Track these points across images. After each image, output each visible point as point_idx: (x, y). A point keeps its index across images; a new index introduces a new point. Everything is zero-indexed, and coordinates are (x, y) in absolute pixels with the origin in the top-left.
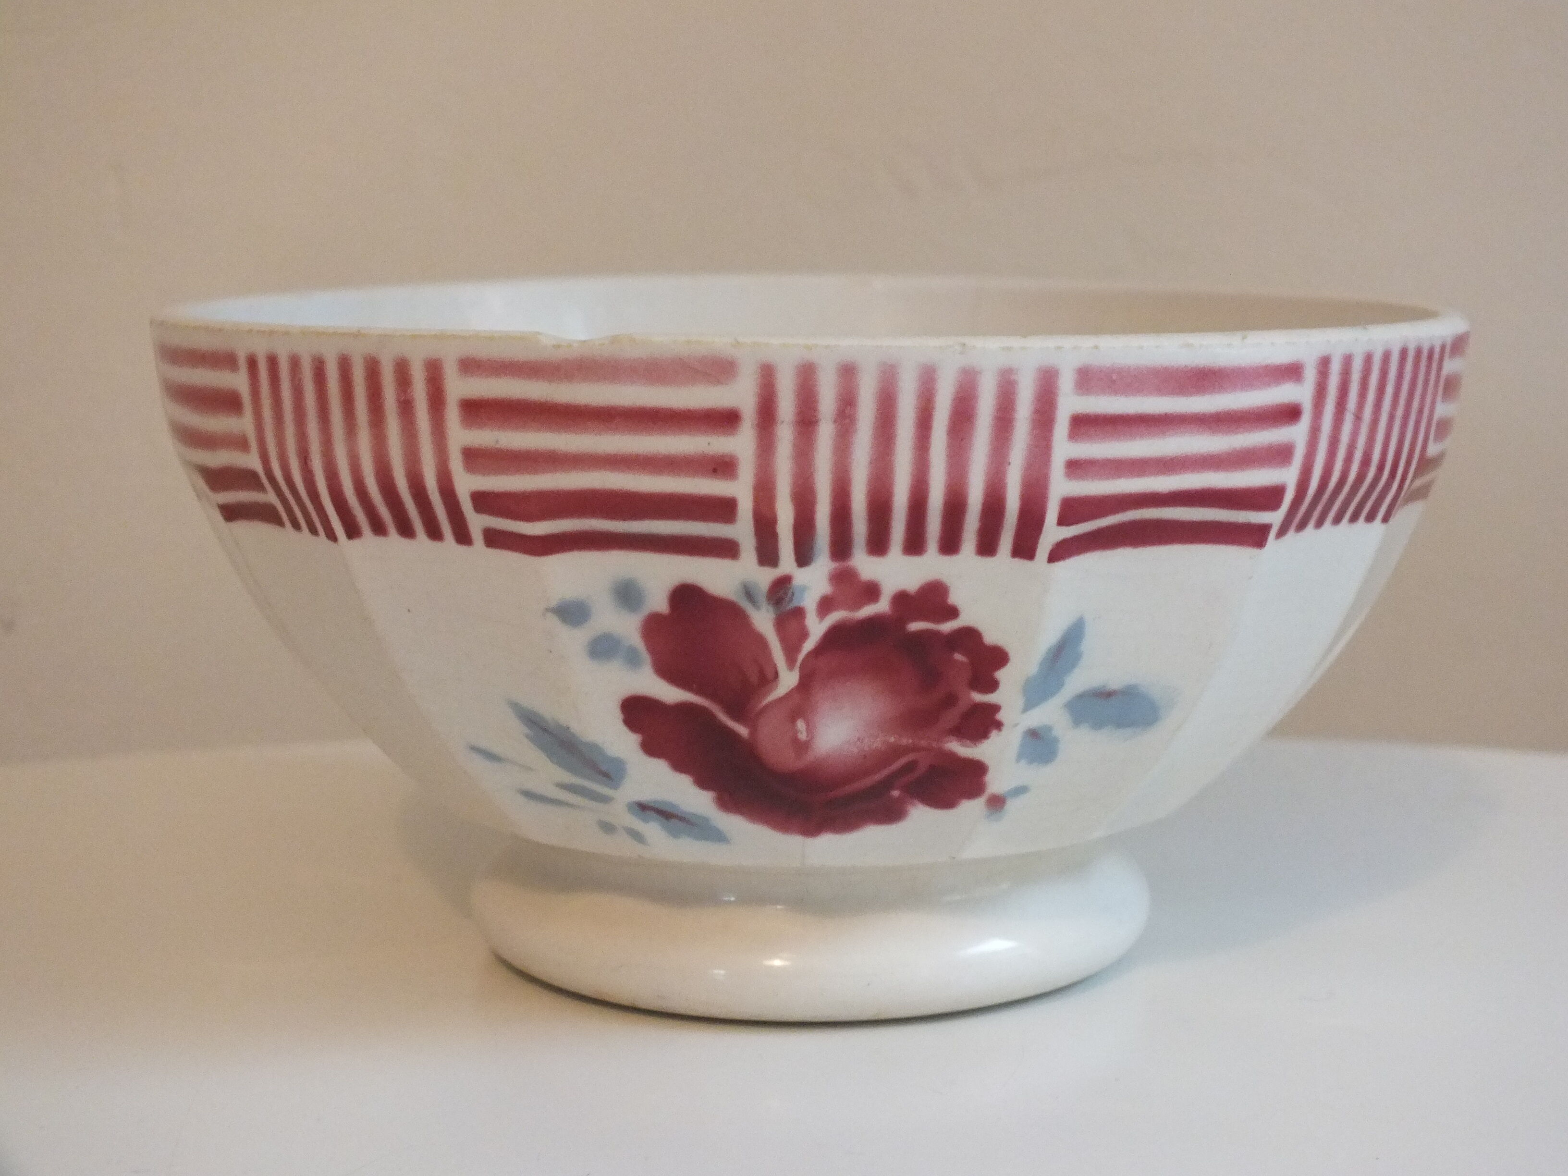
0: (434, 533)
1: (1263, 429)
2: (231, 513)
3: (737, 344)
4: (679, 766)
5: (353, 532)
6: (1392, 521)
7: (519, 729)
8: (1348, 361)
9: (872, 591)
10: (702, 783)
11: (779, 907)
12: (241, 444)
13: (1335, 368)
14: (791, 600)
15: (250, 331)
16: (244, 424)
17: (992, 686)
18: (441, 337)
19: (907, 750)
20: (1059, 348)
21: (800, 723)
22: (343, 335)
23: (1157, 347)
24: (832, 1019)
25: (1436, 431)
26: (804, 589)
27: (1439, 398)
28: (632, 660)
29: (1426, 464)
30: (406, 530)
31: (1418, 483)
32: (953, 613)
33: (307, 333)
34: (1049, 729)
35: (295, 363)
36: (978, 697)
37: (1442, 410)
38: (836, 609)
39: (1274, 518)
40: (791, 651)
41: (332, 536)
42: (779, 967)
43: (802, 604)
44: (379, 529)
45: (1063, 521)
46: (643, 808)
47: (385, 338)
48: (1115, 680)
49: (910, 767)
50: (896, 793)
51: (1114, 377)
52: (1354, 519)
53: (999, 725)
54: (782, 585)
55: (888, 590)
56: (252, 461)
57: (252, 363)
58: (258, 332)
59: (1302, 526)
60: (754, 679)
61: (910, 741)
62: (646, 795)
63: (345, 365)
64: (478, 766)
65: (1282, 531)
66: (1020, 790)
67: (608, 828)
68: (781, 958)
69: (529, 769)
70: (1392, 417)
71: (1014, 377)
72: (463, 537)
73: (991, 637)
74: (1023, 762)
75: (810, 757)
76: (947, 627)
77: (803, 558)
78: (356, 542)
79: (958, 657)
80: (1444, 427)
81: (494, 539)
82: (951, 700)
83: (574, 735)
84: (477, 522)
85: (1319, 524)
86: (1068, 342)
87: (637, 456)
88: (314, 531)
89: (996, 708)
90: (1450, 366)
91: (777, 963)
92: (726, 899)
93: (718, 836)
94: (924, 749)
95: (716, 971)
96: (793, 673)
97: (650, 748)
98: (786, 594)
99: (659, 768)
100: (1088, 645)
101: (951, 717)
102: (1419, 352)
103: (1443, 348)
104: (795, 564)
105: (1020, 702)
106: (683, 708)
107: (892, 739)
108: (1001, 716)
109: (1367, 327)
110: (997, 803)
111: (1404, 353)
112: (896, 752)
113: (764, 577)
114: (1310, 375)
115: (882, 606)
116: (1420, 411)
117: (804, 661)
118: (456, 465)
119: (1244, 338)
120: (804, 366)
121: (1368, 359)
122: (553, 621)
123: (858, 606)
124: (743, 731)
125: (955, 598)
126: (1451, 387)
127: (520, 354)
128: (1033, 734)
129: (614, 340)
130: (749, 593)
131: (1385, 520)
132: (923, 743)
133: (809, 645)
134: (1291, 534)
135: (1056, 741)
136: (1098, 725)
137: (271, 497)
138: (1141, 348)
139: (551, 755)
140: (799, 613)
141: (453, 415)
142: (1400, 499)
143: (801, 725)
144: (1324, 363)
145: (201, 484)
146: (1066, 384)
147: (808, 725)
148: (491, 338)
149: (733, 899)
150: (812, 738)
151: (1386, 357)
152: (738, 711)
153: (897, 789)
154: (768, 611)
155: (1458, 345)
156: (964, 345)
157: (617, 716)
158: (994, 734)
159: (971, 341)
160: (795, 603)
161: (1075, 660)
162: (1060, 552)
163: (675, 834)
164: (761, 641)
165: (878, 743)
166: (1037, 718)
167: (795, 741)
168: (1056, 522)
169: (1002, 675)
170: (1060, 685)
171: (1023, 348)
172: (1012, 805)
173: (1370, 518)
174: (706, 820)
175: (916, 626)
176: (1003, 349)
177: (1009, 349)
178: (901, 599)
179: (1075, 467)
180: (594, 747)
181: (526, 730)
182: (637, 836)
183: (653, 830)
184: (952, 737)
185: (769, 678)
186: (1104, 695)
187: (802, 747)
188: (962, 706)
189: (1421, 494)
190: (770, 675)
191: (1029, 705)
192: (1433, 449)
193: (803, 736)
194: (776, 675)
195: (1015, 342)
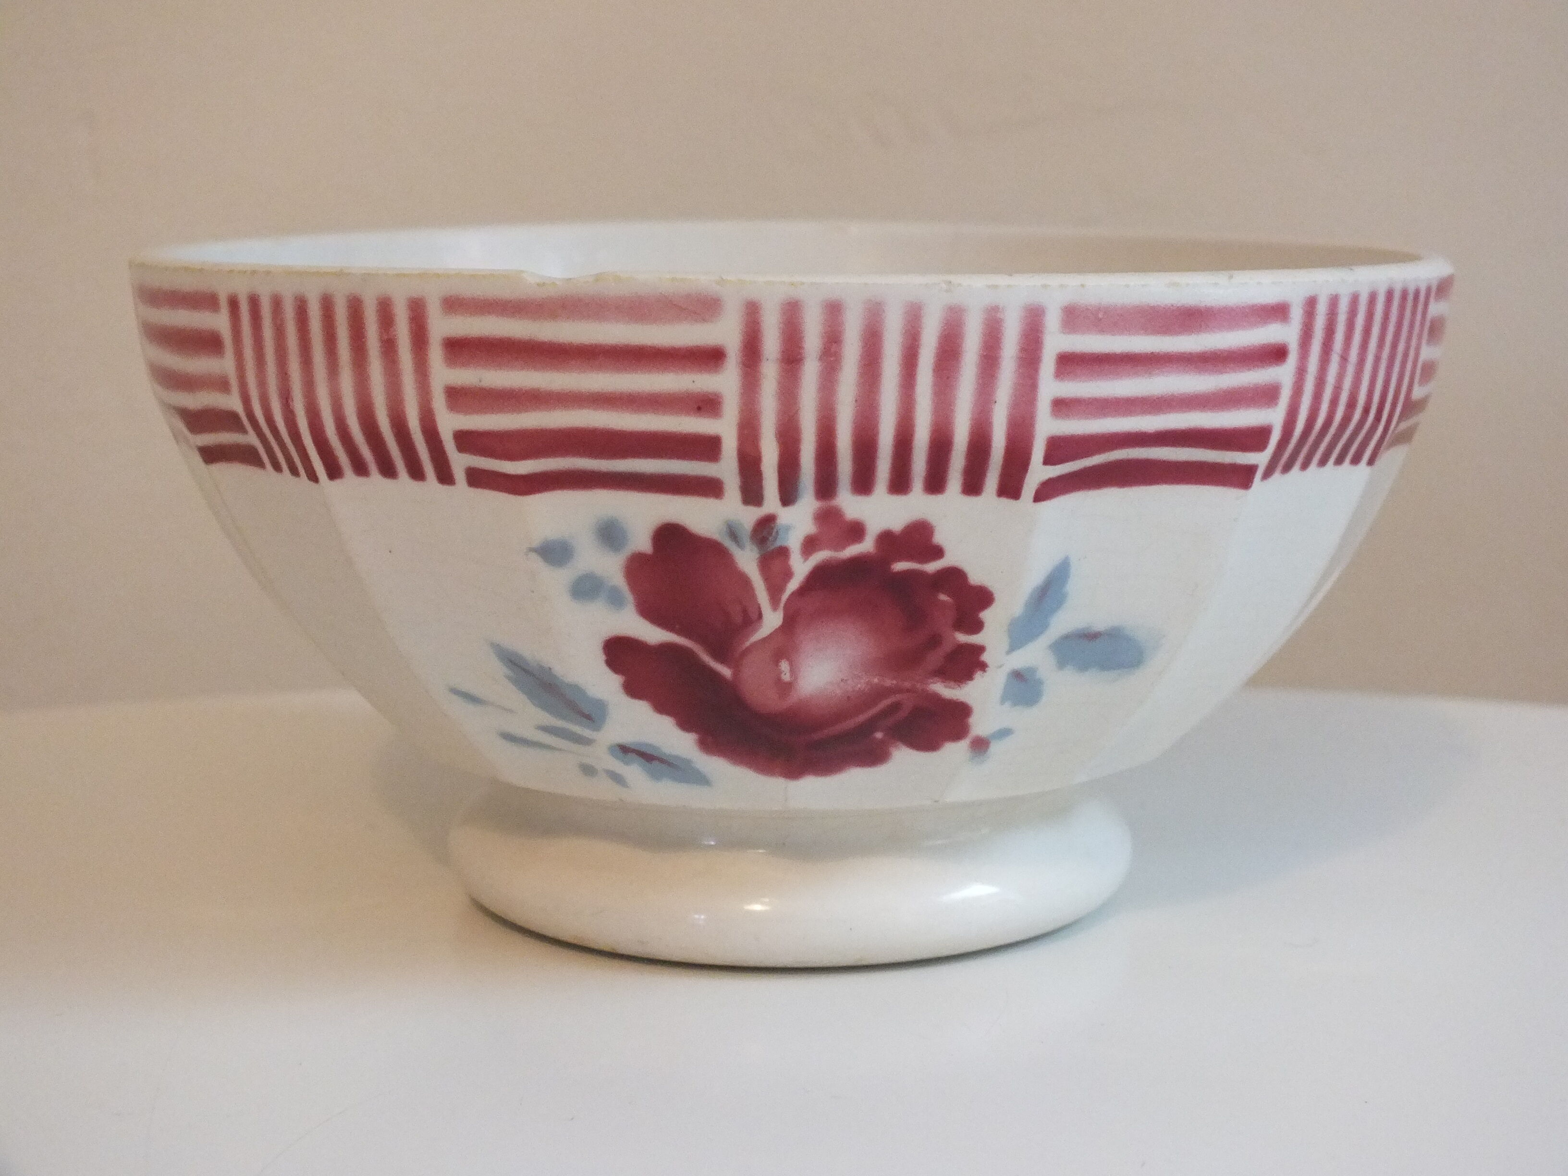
0: (417, 473)
1: (1249, 370)
2: (211, 455)
3: (722, 282)
4: (661, 707)
5: (334, 472)
6: (1379, 463)
7: (500, 669)
8: (1334, 302)
9: (856, 531)
10: (685, 725)
11: (761, 851)
12: (223, 385)
13: (1322, 309)
14: (776, 539)
15: (231, 271)
16: (225, 365)
17: (977, 626)
18: (423, 276)
19: (890, 691)
20: (1045, 286)
21: (783, 663)
22: (326, 274)
23: (1143, 286)
24: (809, 965)
25: (1422, 375)
26: (788, 528)
27: (1424, 341)
28: (615, 600)
29: (1412, 407)
30: (388, 470)
31: (1403, 426)
32: (938, 552)
33: (290, 273)
34: (1032, 670)
35: (277, 303)
36: (962, 638)
37: (1427, 353)
38: (820, 549)
39: (1260, 459)
40: (775, 591)
41: (313, 477)
42: (760, 912)
43: (785, 544)
44: (361, 469)
45: (1049, 460)
46: (624, 750)
47: (368, 277)
48: (1100, 622)
49: (895, 707)
50: (879, 735)
51: (1100, 316)
52: (1339, 461)
53: (983, 666)
54: (766, 524)
55: (873, 529)
56: (233, 403)
57: (234, 304)
58: (239, 272)
59: (1287, 468)
60: (738, 619)
61: (895, 682)
62: (628, 737)
63: (327, 305)
64: (458, 709)
65: (1268, 473)
66: (1005, 733)
67: (588, 770)
68: (762, 903)
69: (511, 711)
70: (1377, 359)
71: (999, 315)
72: (445, 476)
73: (976, 577)
74: (1007, 704)
75: (793, 699)
76: (932, 567)
77: (788, 496)
78: (337, 482)
79: (943, 597)
80: (1429, 370)
81: (477, 478)
82: (935, 641)
83: (555, 677)
84: (460, 462)
85: (1305, 466)
86: (1055, 280)
87: (621, 394)
88: (294, 472)
89: (981, 649)
90: (1436, 309)
91: (757, 907)
92: (706, 843)
93: (701, 779)
94: (908, 691)
95: (697, 916)
96: (777, 613)
97: (633, 689)
98: (770, 534)
99: (642, 709)
100: (1074, 586)
101: (935, 658)
102: (1404, 295)
103: (1429, 290)
104: (779, 503)
105: (1005, 644)
106: (665, 648)
107: (876, 680)
108: (985, 657)
109: (1353, 267)
110: (980, 745)
111: (1390, 295)
112: (879, 693)
113: (748, 516)
114: (1297, 314)
115: (866, 546)
116: (1406, 355)
117: (788, 600)
118: (439, 403)
119: (1231, 277)
120: (789, 304)
121: (1355, 300)
122: (537, 563)
123: (841, 545)
124: (726, 671)
125: (939, 538)
126: (1435, 330)
127: (505, 293)
128: (1018, 676)
129: (598, 278)
130: (733, 533)
131: (1371, 462)
132: (907, 685)
133: (793, 585)
134: (1277, 476)
135: (1040, 682)
136: (1083, 667)
137: (252, 439)
138: (1127, 286)
139: (531, 695)
140: (784, 552)
141: (436, 354)
142: (1385, 443)
143: (784, 666)
144: (1311, 304)
145: (181, 426)
146: (1052, 322)
147: (791, 665)
148: (474, 277)
149: (713, 843)
150: (796, 679)
151: (1372, 299)
152: (722, 653)
153: (882, 731)
154: (751, 550)
155: (1443, 288)
156: (950, 282)
157: (600, 658)
158: (978, 675)
159: (955, 279)
160: (778, 543)
161: (1060, 601)
162: (1046, 492)
163: (656, 776)
164: (745, 582)
165: (861, 684)
166: (1021, 659)
167: (779, 681)
168: (1041, 460)
169: (986, 615)
170: (1044, 627)
171: (1009, 286)
172: (995, 748)
173: (1356, 460)
174: (688, 762)
175: (900, 566)
176: (989, 287)
177: (996, 287)
178: (886, 538)
179: (1061, 406)
180: (576, 688)
181: (509, 672)
182: (617, 778)
183: (634, 772)
184: (936, 679)
185: (752, 619)
186: (1089, 636)
187: (786, 688)
188: (947, 647)
189: (1405, 437)
190: (754, 616)
191: (1014, 646)
192: (1418, 393)
193: (786, 677)
194: (760, 616)
195: (1002, 280)
